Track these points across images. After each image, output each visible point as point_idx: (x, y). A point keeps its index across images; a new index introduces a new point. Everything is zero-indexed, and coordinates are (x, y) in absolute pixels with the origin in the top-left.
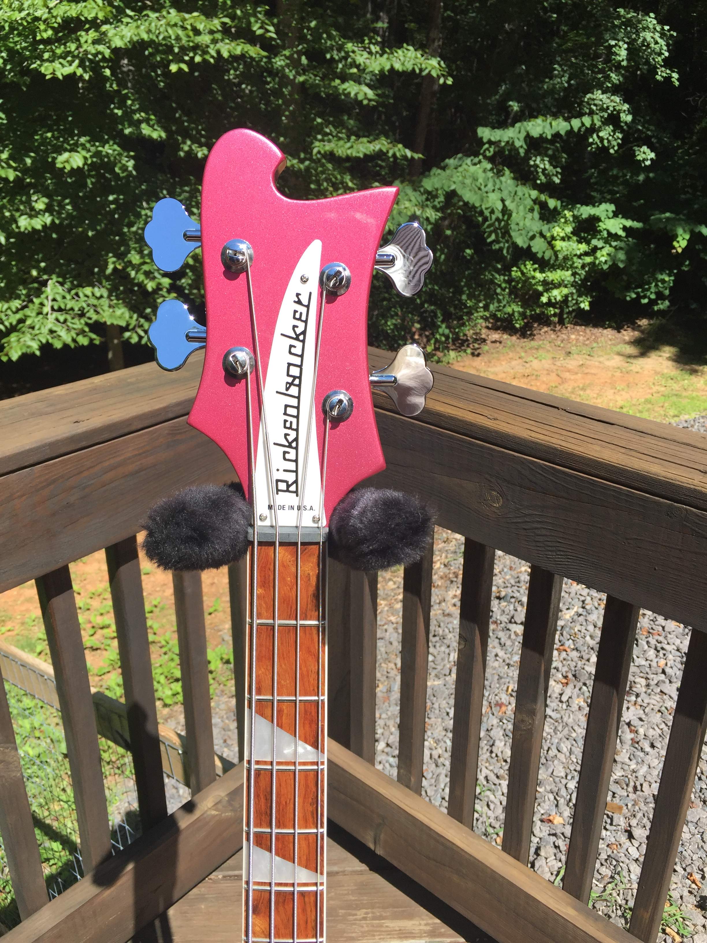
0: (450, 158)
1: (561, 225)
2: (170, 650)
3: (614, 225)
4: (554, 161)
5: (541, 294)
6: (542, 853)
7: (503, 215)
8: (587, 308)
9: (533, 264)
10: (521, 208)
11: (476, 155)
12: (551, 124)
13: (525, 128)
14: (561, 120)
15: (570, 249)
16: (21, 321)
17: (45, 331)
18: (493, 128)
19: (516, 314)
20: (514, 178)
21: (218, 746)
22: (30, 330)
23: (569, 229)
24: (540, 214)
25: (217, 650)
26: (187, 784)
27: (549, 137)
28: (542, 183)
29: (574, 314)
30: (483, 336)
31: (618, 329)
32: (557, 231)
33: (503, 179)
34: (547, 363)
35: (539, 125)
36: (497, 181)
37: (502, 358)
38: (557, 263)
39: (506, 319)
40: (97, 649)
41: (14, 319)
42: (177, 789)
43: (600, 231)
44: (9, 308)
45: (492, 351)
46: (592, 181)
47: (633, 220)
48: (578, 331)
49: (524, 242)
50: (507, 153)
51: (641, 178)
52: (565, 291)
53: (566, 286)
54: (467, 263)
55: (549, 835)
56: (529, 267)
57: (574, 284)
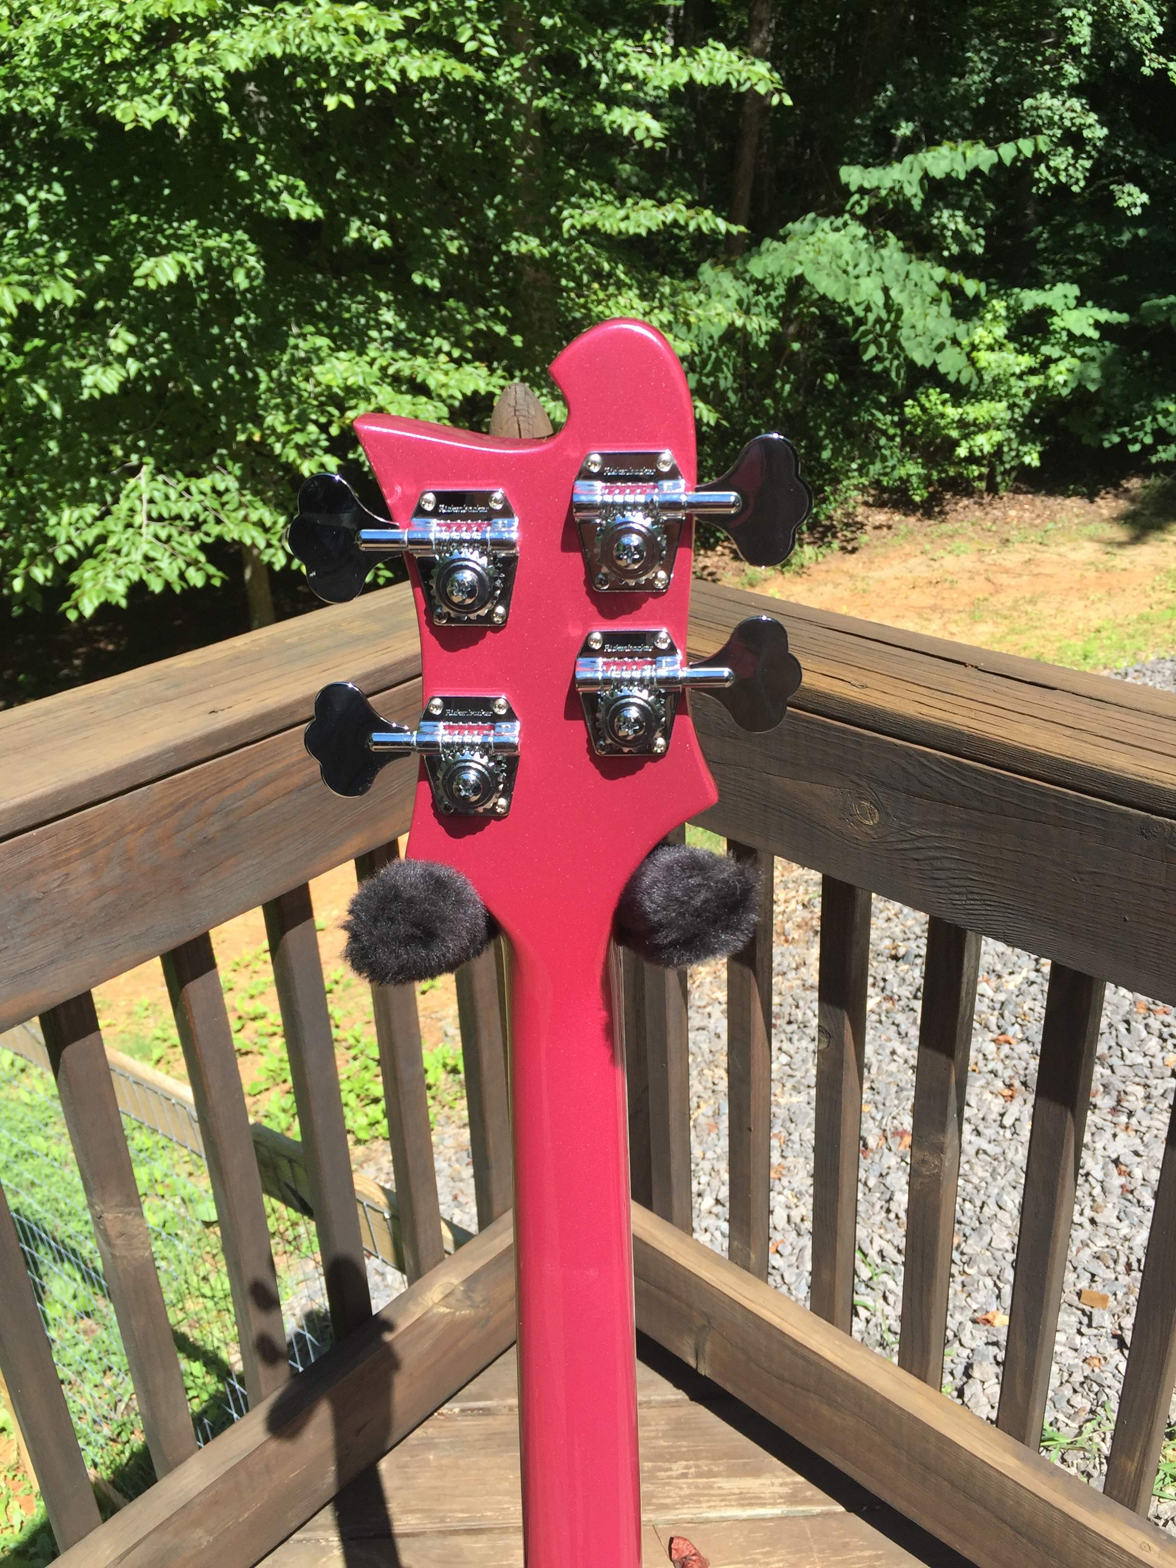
0: (794, 220)
1: (987, 324)
2: (362, 1053)
3: (1078, 320)
4: (972, 213)
5: (956, 444)
6: (976, 1373)
7: (889, 312)
8: (1036, 463)
9: (941, 393)
10: (917, 301)
11: (839, 213)
12: (964, 154)
13: (921, 163)
14: (981, 145)
15: (1004, 365)
16: (102, 539)
17: (137, 557)
18: (866, 166)
19: (914, 480)
20: (905, 250)
21: (446, 1207)
22: (114, 556)
23: (1000, 331)
24: (952, 305)
25: (437, 1051)
26: (400, 1266)
27: (962, 177)
28: (952, 255)
29: (1013, 475)
30: (859, 519)
31: (1091, 497)
32: (980, 334)
33: (885, 252)
34: (968, 560)
35: (945, 157)
36: (876, 257)
37: (892, 555)
38: (983, 389)
39: (898, 487)
40: (247, 1053)
41: (90, 536)
42: (382, 1274)
43: (1055, 332)
44: (81, 517)
45: (875, 543)
46: (1041, 246)
47: (1111, 311)
48: (1021, 504)
49: (926, 357)
50: (891, 206)
51: (1126, 236)
52: (997, 436)
53: (998, 428)
54: (827, 398)
55: (987, 1344)
56: (933, 398)
57: (1012, 424)
